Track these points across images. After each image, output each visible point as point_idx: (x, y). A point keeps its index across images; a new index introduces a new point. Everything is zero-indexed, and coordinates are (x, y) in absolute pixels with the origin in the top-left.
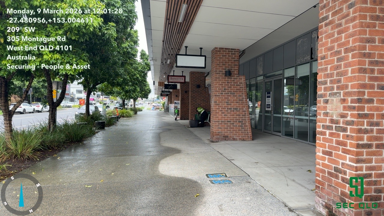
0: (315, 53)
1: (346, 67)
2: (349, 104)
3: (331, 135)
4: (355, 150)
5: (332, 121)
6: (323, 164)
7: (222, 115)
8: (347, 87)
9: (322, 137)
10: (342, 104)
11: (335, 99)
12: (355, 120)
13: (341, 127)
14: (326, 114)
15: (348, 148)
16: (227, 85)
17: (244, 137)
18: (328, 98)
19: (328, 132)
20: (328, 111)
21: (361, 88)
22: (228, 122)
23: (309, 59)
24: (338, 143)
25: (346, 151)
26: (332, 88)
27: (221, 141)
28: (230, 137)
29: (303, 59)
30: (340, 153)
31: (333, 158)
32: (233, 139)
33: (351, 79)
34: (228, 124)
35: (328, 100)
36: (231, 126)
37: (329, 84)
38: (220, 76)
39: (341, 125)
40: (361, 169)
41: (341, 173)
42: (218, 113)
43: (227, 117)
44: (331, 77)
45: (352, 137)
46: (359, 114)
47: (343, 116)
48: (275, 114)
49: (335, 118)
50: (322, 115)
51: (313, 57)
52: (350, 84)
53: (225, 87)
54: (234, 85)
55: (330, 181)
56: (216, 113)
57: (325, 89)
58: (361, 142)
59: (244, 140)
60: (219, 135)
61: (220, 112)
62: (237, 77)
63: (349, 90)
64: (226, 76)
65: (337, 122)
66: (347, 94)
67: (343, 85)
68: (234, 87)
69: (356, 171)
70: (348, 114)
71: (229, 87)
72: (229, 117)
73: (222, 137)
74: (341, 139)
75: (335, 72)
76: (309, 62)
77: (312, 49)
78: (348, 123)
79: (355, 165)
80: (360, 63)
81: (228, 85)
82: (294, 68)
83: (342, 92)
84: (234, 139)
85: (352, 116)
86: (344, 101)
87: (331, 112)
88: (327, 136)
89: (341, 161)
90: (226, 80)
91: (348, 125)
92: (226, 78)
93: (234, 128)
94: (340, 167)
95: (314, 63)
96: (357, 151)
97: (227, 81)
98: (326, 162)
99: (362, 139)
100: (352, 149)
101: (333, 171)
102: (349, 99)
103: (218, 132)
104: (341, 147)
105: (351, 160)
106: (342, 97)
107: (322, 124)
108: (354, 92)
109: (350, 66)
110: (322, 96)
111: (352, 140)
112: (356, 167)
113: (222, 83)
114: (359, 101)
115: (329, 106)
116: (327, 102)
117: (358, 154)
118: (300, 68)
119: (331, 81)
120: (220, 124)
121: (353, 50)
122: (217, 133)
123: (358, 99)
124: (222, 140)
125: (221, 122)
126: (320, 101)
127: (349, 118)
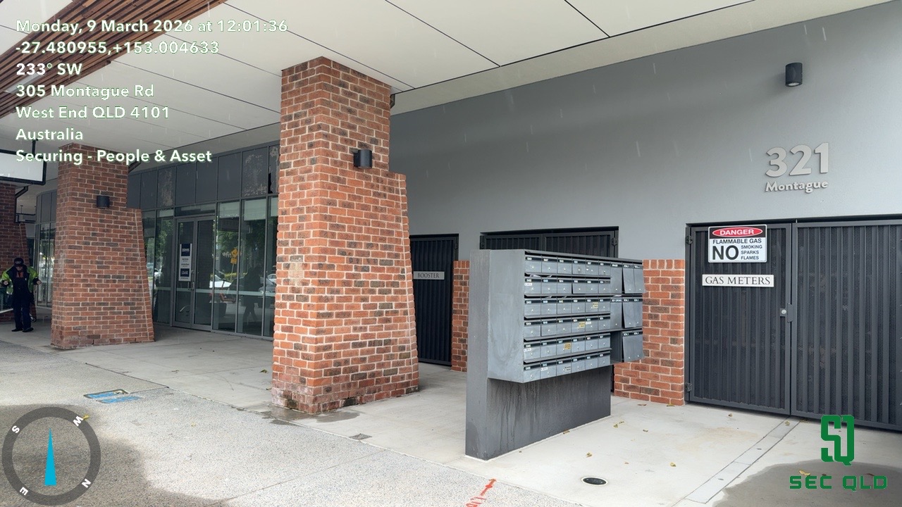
0: (275, 183)
1: (308, 228)
2: (311, 270)
3: (292, 306)
4: (315, 319)
5: (293, 290)
6: (282, 343)
7: (86, 290)
8: (308, 250)
9: (281, 310)
10: (303, 269)
11: (296, 263)
12: (316, 287)
13: (303, 296)
14: (287, 282)
15: (309, 319)
16: (99, 226)
17: (136, 335)
18: (289, 262)
19: (288, 303)
20: (289, 278)
21: (322, 253)
22: (100, 304)
23: (266, 192)
24: (300, 315)
25: (307, 323)
26: (294, 251)
27: (81, 346)
28: (105, 336)
29: (255, 190)
30: (301, 326)
31: (294, 333)
32: (111, 340)
33: (312, 242)
34: (100, 309)
35: (289, 265)
36: (106, 313)
37: (290, 246)
38: (84, 205)
39: (303, 294)
40: (321, 340)
41: (301, 349)
42: (77, 285)
43: (98, 295)
44: (293, 238)
45: (313, 305)
46: (320, 281)
47: (305, 283)
48: (199, 288)
49: (296, 286)
50: (282, 283)
51: (272, 189)
52: (312, 247)
53: (94, 230)
54: (117, 227)
55: (289, 362)
56: (72, 285)
57: (287, 251)
58: (321, 311)
59: (135, 342)
60: (77, 333)
61: (82, 284)
62: (123, 210)
63: (311, 254)
64: (98, 206)
65: (298, 291)
66: (308, 258)
67: (305, 248)
68: (115, 231)
69: (316, 343)
70: (309, 281)
71: (104, 231)
72: (103, 295)
73: (84, 337)
74: (302, 310)
75: (297, 232)
76: (265, 198)
77: (270, 175)
78: (310, 291)
79: (315, 336)
80: (321, 226)
81: (103, 226)
82: (238, 204)
83: (304, 255)
84: (113, 342)
85: (313, 282)
86: (306, 266)
87: (292, 279)
88: (288, 309)
89: (302, 335)
90: (97, 216)
91: (309, 293)
92: (96, 211)
93: (113, 318)
94: (301, 343)
95: (273, 200)
96: (317, 322)
97: (100, 216)
98: (286, 340)
99: (322, 308)
100: (313, 319)
101: (293, 350)
102: (311, 264)
103: (75, 326)
104: (302, 319)
105: (311, 332)
106: (304, 262)
107: (281, 294)
108: (316, 256)
109: (312, 228)
110: (282, 259)
111: (313, 309)
112: (316, 339)
113: (87, 220)
114: (320, 266)
115: (290, 271)
116: (288, 267)
117: (318, 324)
118: (249, 205)
119: (292, 241)
120: (81, 309)
121: (315, 211)
122: (72, 330)
123: (319, 265)
124: (84, 344)
125: (83, 304)
126: (280, 266)
127: (310, 286)
